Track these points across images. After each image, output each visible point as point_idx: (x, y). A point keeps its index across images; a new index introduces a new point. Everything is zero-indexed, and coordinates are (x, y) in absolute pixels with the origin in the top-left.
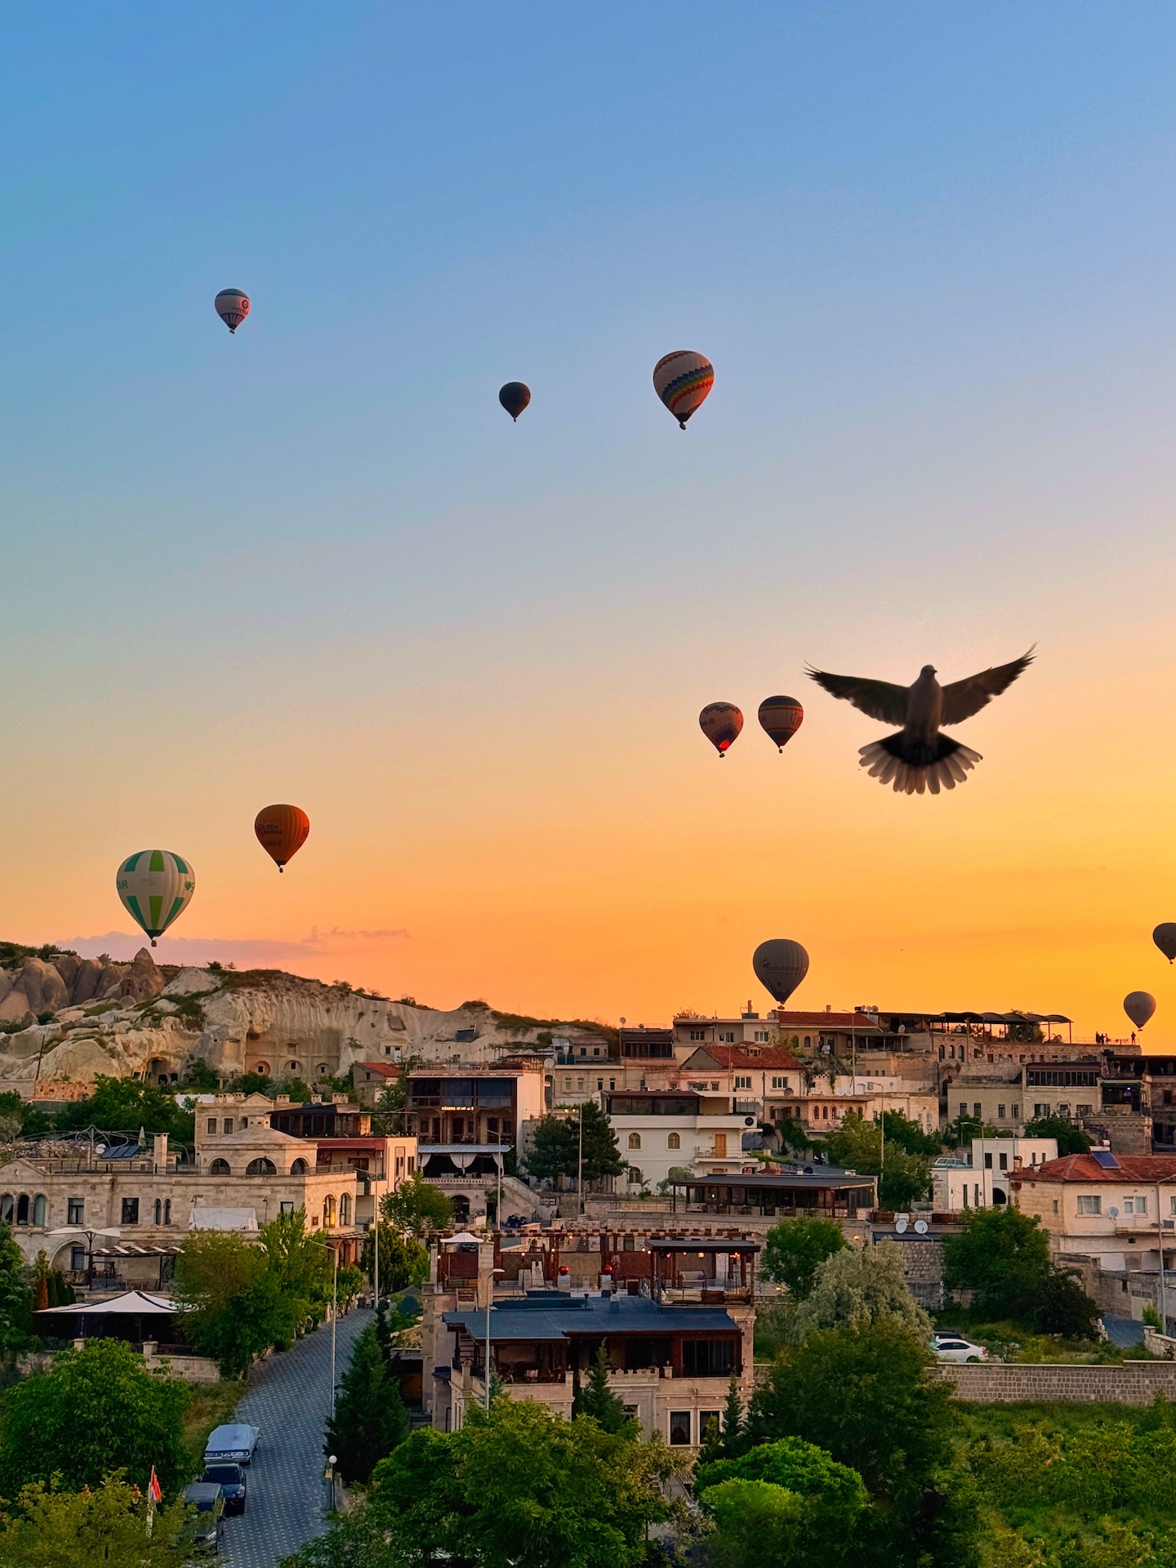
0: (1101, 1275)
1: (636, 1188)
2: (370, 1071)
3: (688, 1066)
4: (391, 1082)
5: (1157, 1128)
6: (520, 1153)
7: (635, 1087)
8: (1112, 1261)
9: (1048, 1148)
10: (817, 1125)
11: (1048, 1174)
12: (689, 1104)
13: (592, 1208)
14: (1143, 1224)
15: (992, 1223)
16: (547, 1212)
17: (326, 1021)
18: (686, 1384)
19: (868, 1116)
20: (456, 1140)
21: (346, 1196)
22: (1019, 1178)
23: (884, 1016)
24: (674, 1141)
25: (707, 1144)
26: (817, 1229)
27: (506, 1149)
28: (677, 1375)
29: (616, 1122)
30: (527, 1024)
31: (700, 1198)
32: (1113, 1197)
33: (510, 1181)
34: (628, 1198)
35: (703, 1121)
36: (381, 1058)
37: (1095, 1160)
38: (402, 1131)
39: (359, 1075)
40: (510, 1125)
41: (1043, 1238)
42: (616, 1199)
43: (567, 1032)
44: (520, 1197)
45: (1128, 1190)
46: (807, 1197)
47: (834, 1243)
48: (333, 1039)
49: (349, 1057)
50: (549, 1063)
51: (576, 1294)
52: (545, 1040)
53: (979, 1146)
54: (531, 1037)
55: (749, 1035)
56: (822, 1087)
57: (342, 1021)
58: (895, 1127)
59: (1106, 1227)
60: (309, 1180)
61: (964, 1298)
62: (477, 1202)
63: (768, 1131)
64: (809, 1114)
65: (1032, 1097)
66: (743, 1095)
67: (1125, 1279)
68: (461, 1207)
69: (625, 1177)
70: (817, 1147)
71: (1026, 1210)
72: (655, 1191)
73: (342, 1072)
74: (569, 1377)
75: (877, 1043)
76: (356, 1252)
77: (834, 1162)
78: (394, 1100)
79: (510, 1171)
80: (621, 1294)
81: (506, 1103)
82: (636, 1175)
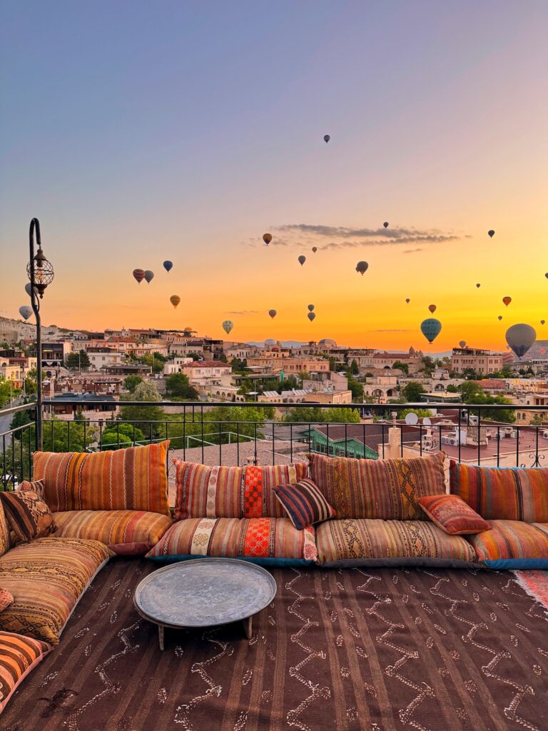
0: (200, 386)
1: (94, 369)
2: (25, 342)
3: (107, 341)
4: (31, 344)
5: (215, 355)
6: (65, 361)
7: (94, 346)
8: (202, 383)
9: (191, 360)
10: (139, 355)
11: (190, 365)
12: (108, 350)
13: (83, 374)
14: (209, 375)
15: (177, 376)
16: (71, 375)
17: (13, 329)
18: (102, 413)
19: (151, 353)
20: (48, 359)
21: (17, 372)
22: (183, 366)
23: (155, 331)
24: (104, 359)
25: (112, 359)
26: (137, 378)
27: (61, 360)
28: (100, 411)
29: (89, 354)
30: (67, 331)
31: (110, 372)
32: (203, 370)
33: (62, 368)
34: (92, 372)
35: (111, 354)
36: (28, 338)
37: (199, 362)
38: (33, 356)
39: (22, 342)
40: (62, 355)
41: (188, 379)
42: (88, 372)
43: (77, 333)
44: (64, 372)
45: (206, 368)
46: (135, 371)
47: (140, 381)
48: (16, 334)
49: (20, 338)
50: (72, 340)
51: (76, 394)
52: (72, 335)
53: (176, 359)
54: (68, 334)
55: (123, 334)
56: (141, 346)
57: (18, 329)
58: (157, 355)
59: (202, 376)
60: (6, 368)
61: (170, 392)
62: (53, 373)
63: (127, 356)
64: (137, 352)
65: (188, 349)
66: (121, 348)
67: (205, 387)
68: (49, 374)
69: (91, 366)
70: (139, 360)
71: (184, 373)
72: (99, 370)
73: (18, 342)
74: (73, 412)
75: (154, 337)
76: (20, 385)
77: (143, 363)
78: (31, 348)
79: (62, 365)
80: (87, 393)
81: (61, 349)
82: (94, 366)
